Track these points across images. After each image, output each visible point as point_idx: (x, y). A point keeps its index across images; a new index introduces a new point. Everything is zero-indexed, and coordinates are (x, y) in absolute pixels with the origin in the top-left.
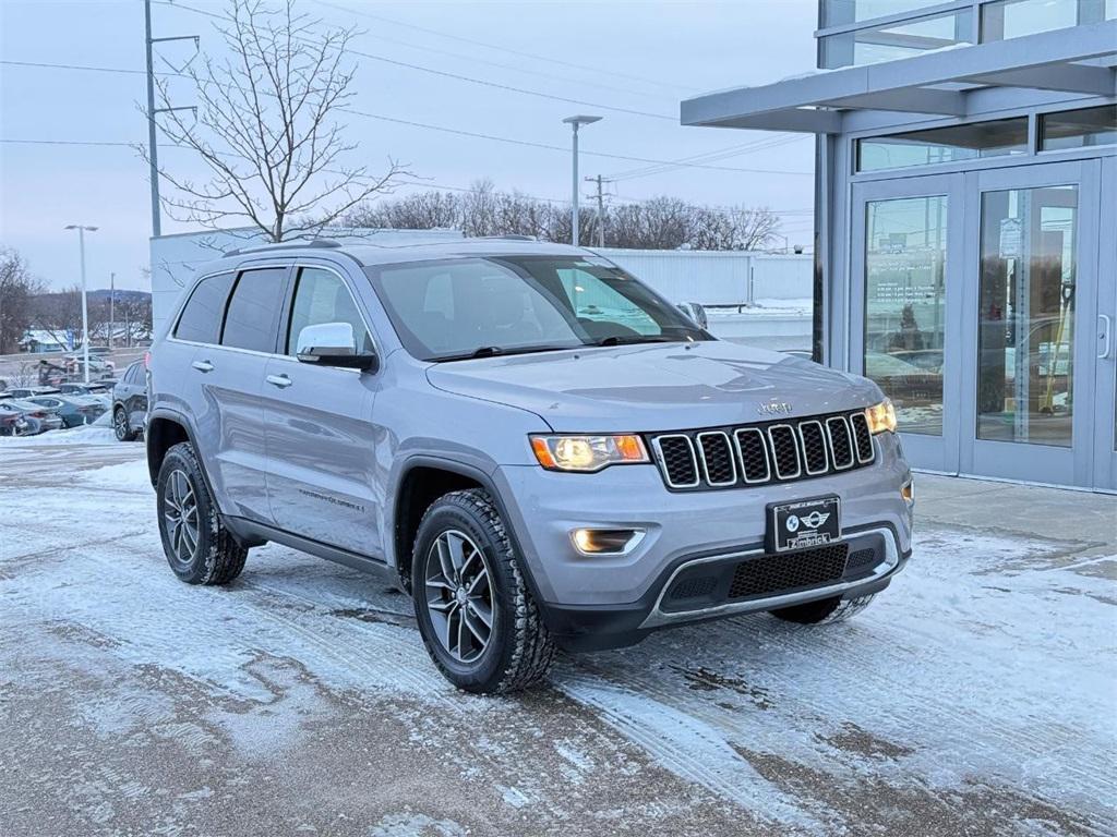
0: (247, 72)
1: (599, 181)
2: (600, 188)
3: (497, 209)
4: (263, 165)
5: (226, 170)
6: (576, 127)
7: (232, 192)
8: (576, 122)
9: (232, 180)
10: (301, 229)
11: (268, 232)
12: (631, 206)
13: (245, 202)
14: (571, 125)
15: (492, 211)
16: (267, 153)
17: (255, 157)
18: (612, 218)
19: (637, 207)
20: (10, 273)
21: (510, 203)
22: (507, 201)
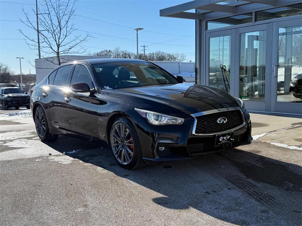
0: (48, 10)
1: (144, 47)
2: (144, 48)
3: (121, 54)
4: (53, 34)
5: (44, 36)
6: (137, 31)
7: (45, 41)
8: (137, 30)
9: (46, 38)
10: (64, 51)
11: (55, 52)
13: (49, 44)
14: (136, 30)
15: (120, 55)
16: (54, 31)
17: (52, 33)
18: (148, 56)
19: (153, 53)
20: (5, 70)
21: (124, 53)
22: (123, 52)
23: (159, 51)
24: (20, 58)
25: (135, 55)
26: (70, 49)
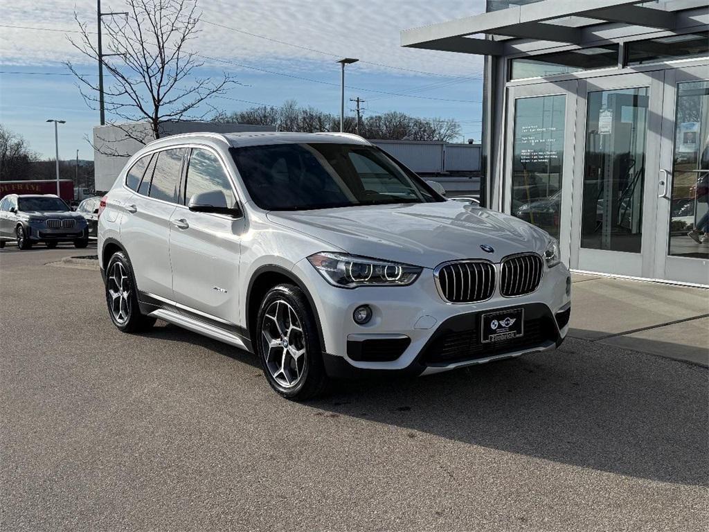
0: (135, 17)
1: (358, 101)
2: (358, 105)
3: (300, 117)
4: (146, 74)
5: (123, 78)
6: (343, 66)
7: (126, 92)
8: (343, 62)
9: (127, 85)
10: (170, 116)
11: (150, 117)
12: (376, 117)
13: (135, 98)
14: (340, 64)
15: (296, 118)
16: (148, 68)
17: (142, 71)
18: (365, 123)
19: (380, 117)
20: (18, 148)
21: (307, 114)
22: (305, 112)
23: (395, 113)
24: (56, 122)
25: (334, 121)
26: (185, 110)
